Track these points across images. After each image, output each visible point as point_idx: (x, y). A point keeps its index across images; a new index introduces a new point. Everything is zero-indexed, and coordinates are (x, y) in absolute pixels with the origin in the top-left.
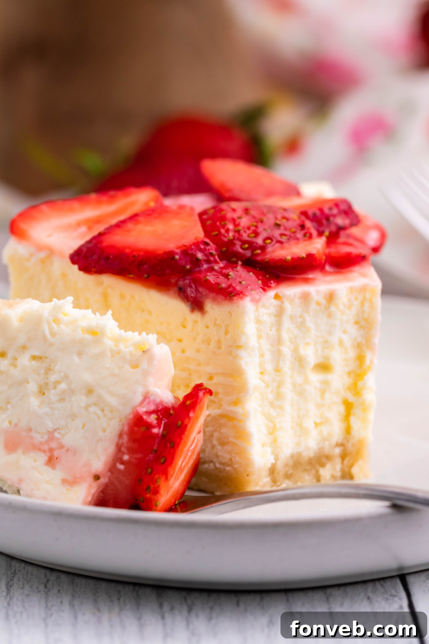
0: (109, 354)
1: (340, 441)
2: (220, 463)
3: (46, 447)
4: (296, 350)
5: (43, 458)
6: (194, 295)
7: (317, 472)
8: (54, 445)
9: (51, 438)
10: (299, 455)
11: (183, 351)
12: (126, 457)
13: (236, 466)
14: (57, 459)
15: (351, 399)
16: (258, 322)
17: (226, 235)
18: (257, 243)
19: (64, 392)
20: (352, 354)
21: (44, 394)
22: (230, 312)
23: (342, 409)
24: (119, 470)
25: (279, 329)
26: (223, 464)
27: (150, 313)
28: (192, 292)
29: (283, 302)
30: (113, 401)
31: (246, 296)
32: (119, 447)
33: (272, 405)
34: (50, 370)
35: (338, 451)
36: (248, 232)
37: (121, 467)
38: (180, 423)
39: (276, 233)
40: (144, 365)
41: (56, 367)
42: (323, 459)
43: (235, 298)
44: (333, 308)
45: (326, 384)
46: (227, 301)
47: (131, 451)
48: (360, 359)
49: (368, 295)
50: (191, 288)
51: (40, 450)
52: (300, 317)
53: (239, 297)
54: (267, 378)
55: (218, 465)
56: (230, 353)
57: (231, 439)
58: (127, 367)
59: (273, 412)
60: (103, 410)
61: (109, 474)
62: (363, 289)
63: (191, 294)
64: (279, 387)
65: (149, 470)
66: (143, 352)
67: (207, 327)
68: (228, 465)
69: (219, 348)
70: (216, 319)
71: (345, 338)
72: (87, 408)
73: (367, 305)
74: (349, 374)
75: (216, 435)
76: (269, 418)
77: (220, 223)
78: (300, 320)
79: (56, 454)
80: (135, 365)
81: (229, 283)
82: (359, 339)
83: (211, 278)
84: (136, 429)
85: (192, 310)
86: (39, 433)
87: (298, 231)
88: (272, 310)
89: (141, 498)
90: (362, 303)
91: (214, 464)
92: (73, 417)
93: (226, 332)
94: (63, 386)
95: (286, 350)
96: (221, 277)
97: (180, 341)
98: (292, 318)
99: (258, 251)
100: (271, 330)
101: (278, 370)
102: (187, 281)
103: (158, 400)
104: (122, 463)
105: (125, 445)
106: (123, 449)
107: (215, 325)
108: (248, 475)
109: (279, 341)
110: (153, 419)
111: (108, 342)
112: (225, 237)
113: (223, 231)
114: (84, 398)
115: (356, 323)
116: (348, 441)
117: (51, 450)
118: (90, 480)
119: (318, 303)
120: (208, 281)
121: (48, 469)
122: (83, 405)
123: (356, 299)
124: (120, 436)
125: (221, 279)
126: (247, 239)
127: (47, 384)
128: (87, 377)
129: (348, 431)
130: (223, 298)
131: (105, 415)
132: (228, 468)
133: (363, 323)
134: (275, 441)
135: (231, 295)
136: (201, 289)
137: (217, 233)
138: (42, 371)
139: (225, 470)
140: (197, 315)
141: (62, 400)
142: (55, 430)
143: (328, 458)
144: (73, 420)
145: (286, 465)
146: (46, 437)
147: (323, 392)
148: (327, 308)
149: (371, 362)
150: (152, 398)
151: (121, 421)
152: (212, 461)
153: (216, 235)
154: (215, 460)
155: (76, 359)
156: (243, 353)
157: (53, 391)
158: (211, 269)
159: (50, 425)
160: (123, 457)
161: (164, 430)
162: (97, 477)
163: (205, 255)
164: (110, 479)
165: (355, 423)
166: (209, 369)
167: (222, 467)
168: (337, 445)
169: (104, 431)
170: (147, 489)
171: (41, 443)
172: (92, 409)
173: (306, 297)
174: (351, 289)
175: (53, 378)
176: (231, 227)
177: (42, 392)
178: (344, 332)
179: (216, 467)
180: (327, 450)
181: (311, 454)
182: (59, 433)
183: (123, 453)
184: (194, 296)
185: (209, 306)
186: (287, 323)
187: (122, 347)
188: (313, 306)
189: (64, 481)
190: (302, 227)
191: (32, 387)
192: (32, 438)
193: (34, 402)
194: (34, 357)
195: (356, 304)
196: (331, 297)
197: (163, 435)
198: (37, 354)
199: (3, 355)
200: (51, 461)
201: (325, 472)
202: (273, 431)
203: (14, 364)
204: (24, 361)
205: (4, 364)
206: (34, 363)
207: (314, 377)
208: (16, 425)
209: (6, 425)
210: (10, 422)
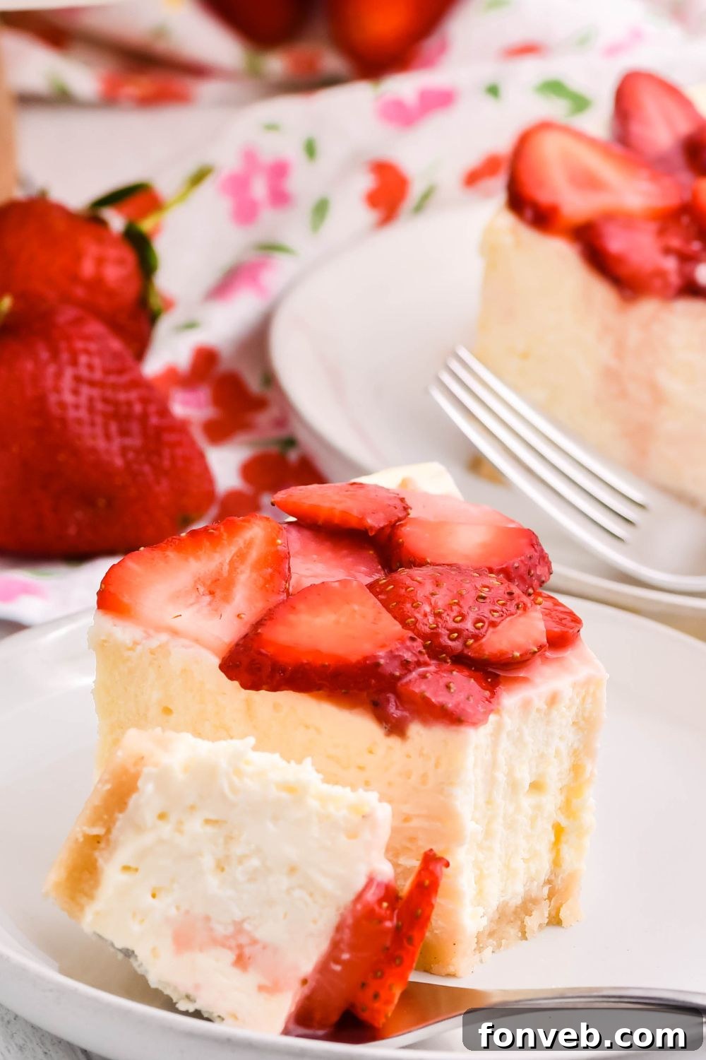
0: (315, 819)
1: (548, 878)
3: (233, 943)
4: (511, 773)
5: (230, 956)
7: (523, 922)
8: (243, 940)
9: (239, 931)
10: (506, 904)
12: (346, 956)
14: (249, 958)
15: (562, 821)
17: (425, 621)
18: (466, 630)
19: (255, 870)
20: (567, 765)
21: (223, 870)
23: (552, 837)
24: (334, 972)
25: (495, 751)
27: (318, 731)
29: (501, 717)
30: (328, 885)
32: (335, 946)
34: (231, 838)
35: (546, 891)
36: (452, 614)
37: (338, 968)
38: (420, 911)
39: (485, 610)
40: (366, 835)
41: (242, 838)
42: (530, 906)
44: (554, 714)
45: (538, 808)
47: (352, 948)
48: (576, 769)
51: (223, 946)
52: (518, 731)
54: (479, 813)
56: (441, 792)
58: (343, 839)
59: (481, 857)
60: (311, 895)
61: (319, 976)
62: (588, 682)
64: (490, 822)
65: (379, 974)
66: (363, 817)
67: (408, 756)
69: (424, 782)
71: (562, 746)
72: (289, 891)
73: (589, 701)
74: (562, 789)
77: (412, 605)
78: (517, 735)
79: (247, 951)
80: (353, 834)
82: (576, 745)
84: (364, 923)
85: (388, 734)
86: (221, 924)
87: (509, 603)
90: (584, 699)
92: (271, 903)
93: (437, 765)
94: (255, 862)
95: (501, 776)
97: (361, 768)
98: (510, 734)
100: (486, 755)
101: (489, 802)
104: (337, 961)
105: (346, 942)
106: (342, 946)
107: (421, 754)
108: (454, 944)
109: (494, 764)
110: (384, 909)
111: (313, 803)
112: (424, 624)
113: (419, 616)
114: (284, 878)
115: (575, 723)
116: (557, 876)
117: (240, 947)
118: (296, 985)
119: (538, 710)
121: (236, 972)
122: (284, 889)
123: (578, 695)
124: (339, 928)
126: (453, 625)
127: (228, 857)
128: (291, 852)
129: (556, 863)
131: (315, 902)
133: (582, 724)
136: (407, 710)
138: (220, 841)
140: (394, 741)
141: (252, 879)
142: (243, 921)
143: (536, 902)
144: (271, 907)
145: (492, 921)
146: (230, 930)
147: (534, 820)
148: (547, 714)
149: (592, 773)
150: (379, 879)
151: (338, 910)
155: (270, 826)
156: (458, 792)
157: (239, 869)
159: (238, 915)
160: (341, 956)
161: (397, 922)
162: (305, 982)
164: (318, 982)
165: (567, 852)
166: (406, 809)
168: (545, 883)
169: (315, 922)
170: (375, 998)
171: (227, 938)
172: (297, 893)
173: (526, 706)
174: (574, 685)
176: (427, 609)
177: (220, 868)
178: (562, 738)
180: (533, 894)
181: (517, 901)
182: (250, 923)
183: (342, 951)
185: (414, 730)
186: (505, 743)
187: (332, 809)
188: (533, 714)
189: (261, 988)
190: (511, 595)
191: (208, 861)
192: (211, 930)
193: (212, 882)
194: (208, 822)
195: (578, 701)
196: (553, 700)
197: (397, 929)
198: (213, 817)
199: (162, 816)
200: (241, 961)
201: (532, 922)
202: (480, 879)
203: (179, 828)
204: (195, 825)
205: (166, 829)
206: (210, 830)
207: (527, 802)
208: (187, 912)
209: (173, 912)
210: (178, 908)
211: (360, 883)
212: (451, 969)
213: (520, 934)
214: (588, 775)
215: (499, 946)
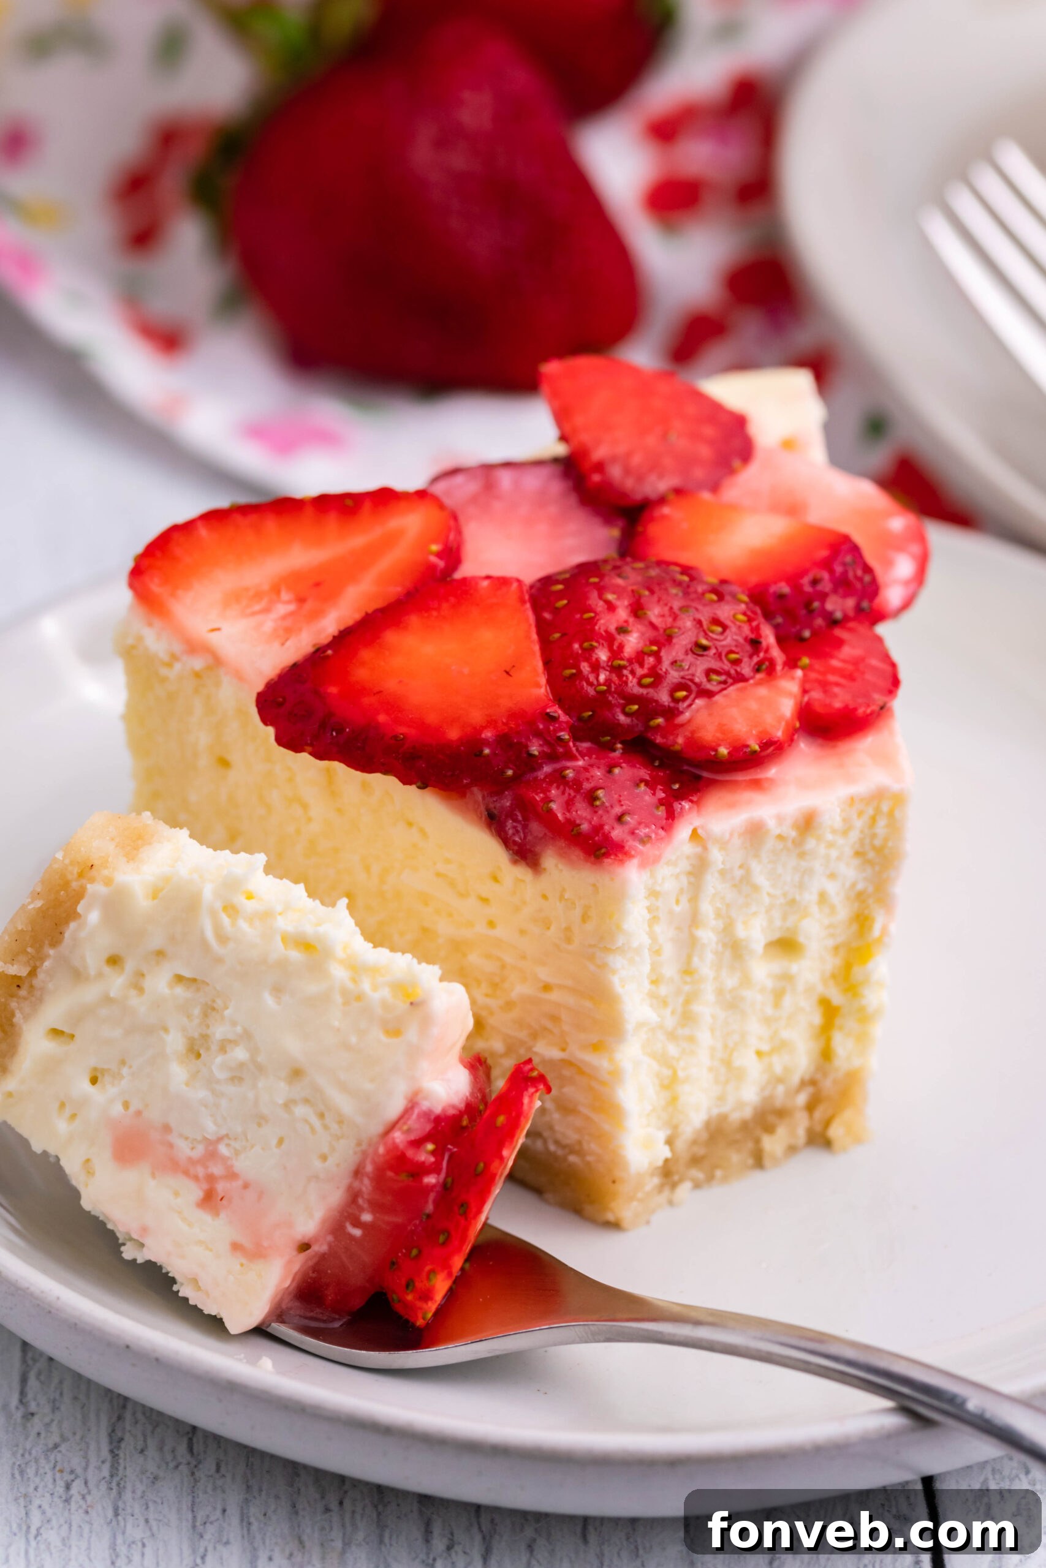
0: (338, 999)
1: (807, 1077)
2: (557, 1142)
3: (200, 1171)
4: (728, 929)
5: (196, 1192)
6: (521, 839)
7: (757, 1141)
8: (217, 1170)
9: (212, 1154)
10: (723, 1118)
11: (491, 924)
12: (367, 1217)
13: (589, 1158)
14: (222, 1199)
15: (837, 997)
16: (653, 894)
17: (592, 678)
18: (657, 701)
19: (241, 1065)
20: (843, 913)
21: (199, 1056)
22: (594, 885)
23: (817, 1019)
24: (352, 1238)
25: (694, 899)
26: (564, 1147)
27: (423, 832)
28: (518, 832)
29: (705, 848)
30: (346, 1105)
31: (632, 857)
32: (353, 1196)
33: (672, 1036)
34: (213, 1009)
35: (802, 1099)
36: (640, 672)
37: (357, 1232)
39: (698, 669)
40: (412, 1034)
41: (227, 1013)
42: (771, 1119)
43: (607, 861)
44: (811, 843)
45: (787, 978)
46: (589, 864)
47: (376, 1206)
48: (862, 921)
49: (885, 807)
50: (515, 820)
51: (186, 1173)
52: (741, 867)
53: (615, 859)
54: (663, 990)
55: (552, 1147)
56: (591, 958)
57: (584, 1110)
58: (377, 1034)
59: (673, 1050)
60: (321, 1116)
61: (330, 1238)
62: (879, 797)
63: (514, 834)
64: (688, 1002)
65: (415, 1252)
66: (412, 1004)
67: (545, 897)
68: (572, 1151)
69: (569, 940)
70: (564, 890)
71: (833, 889)
72: (288, 1105)
73: (882, 823)
74: (836, 949)
76: (663, 1059)
77: (581, 646)
78: (738, 873)
79: (221, 1187)
80: (394, 1030)
81: (596, 819)
82: (860, 886)
83: (557, 805)
84: (390, 1174)
85: (515, 861)
86: (187, 1138)
87: (746, 660)
88: (684, 865)
89: (395, 1297)
90: (873, 820)
91: (545, 1142)
92: (261, 1120)
93: (585, 918)
94: (240, 1054)
95: (708, 936)
96: (579, 804)
97: (485, 900)
98: (723, 873)
99: (660, 721)
100: (678, 902)
101: (688, 971)
102: (507, 804)
103: (438, 1110)
104: (357, 1223)
105: (366, 1196)
106: (360, 1201)
107: (562, 899)
108: (614, 1182)
109: (694, 919)
110: (425, 1154)
111: (339, 973)
112: (590, 684)
113: (585, 667)
114: (282, 1085)
115: (858, 854)
116: (825, 1075)
117: (211, 1179)
118: (290, 1252)
119: (780, 837)
120: (549, 811)
121: (206, 1217)
122: (281, 1102)
123: (860, 814)
124: (357, 1173)
125: (581, 811)
126: (637, 690)
127: (205, 1037)
128: (294, 1046)
129: (826, 1055)
130: (581, 855)
131: (326, 1127)
132: (572, 1158)
133: (871, 855)
134: (673, 1100)
135: (598, 853)
136: (537, 826)
137: (574, 671)
138: (197, 1011)
139: (565, 1159)
140: (521, 872)
141: (236, 1079)
142: (220, 1139)
143: (782, 1113)
144: (259, 1125)
145: (694, 1142)
146: (200, 1150)
147: (778, 996)
148: (798, 843)
149: (885, 930)
150: (425, 1105)
151: (359, 1144)
153: (573, 675)
154: (546, 1134)
155: (269, 1000)
156: (617, 962)
157: (219, 1059)
158: (558, 778)
159: (211, 1129)
160: (360, 1216)
161: (447, 1176)
162: (304, 1247)
163: (546, 743)
164: (331, 1247)
165: (842, 1045)
166: (544, 974)
167: (560, 1152)
168: (803, 1084)
169: (324, 1158)
170: (407, 1286)
171: (192, 1161)
172: (300, 1111)
173: (755, 832)
175: (219, 1031)
176: (603, 655)
177: (195, 1050)
178: (832, 876)
179: (547, 1148)
180: (778, 1103)
181: (747, 1113)
182: (228, 1145)
183: (361, 1209)
184: (520, 841)
185: (550, 861)
186: (712, 883)
187: (366, 986)
188: (770, 844)
189: (236, 1247)
190: (755, 644)
191: (175, 1041)
192: (171, 1146)
193: (178, 1073)
194: (179, 979)
195: (859, 824)
196: (808, 823)
197: (445, 1188)
198: (187, 973)
199: (114, 961)
200: (210, 1200)
201: (773, 1144)
202: (670, 1084)
203: (137, 984)
204: (160, 983)
205: (117, 983)
206: (179, 990)
207: (762, 970)
208: (139, 1113)
209: (117, 1109)
210: (126, 1105)
211: (394, 1107)
212: (610, 1217)
213: (750, 1161)
214: (876, 931)
215: (710, 1178)
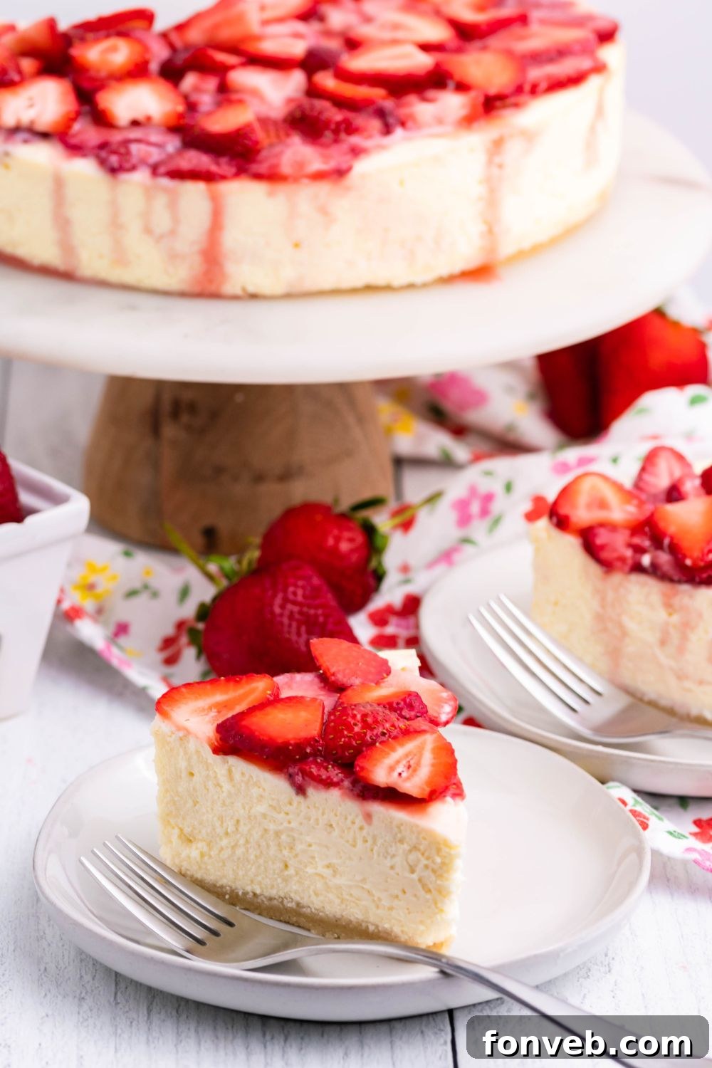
2: (315, 909)
11: (289, 822)
22: (326, 799)
27: (264, 790)
28: (299, 780)
46: (325, 789)
50: (299, 776)
55: (313, 910)
63: (297, 781)
67: (309, 807)
69: (318, 824)
70: (315, 803)
75: (312, 887)
81: (328, 775)
83: (314, 770)
85: (297, 793)
91: (311, 909)
96: (322, 770)
97: (287, 814)
102: (296, 770)
107: (315, 807)
120: (311, 772)
130: (322, 787)
136: (306, 778)
140: (300, 798)
152: (309, 907)
158: (315, 762)
163: (313, 749)
176: (346, 732)
184: (299, 783)
185: (311, 791)
